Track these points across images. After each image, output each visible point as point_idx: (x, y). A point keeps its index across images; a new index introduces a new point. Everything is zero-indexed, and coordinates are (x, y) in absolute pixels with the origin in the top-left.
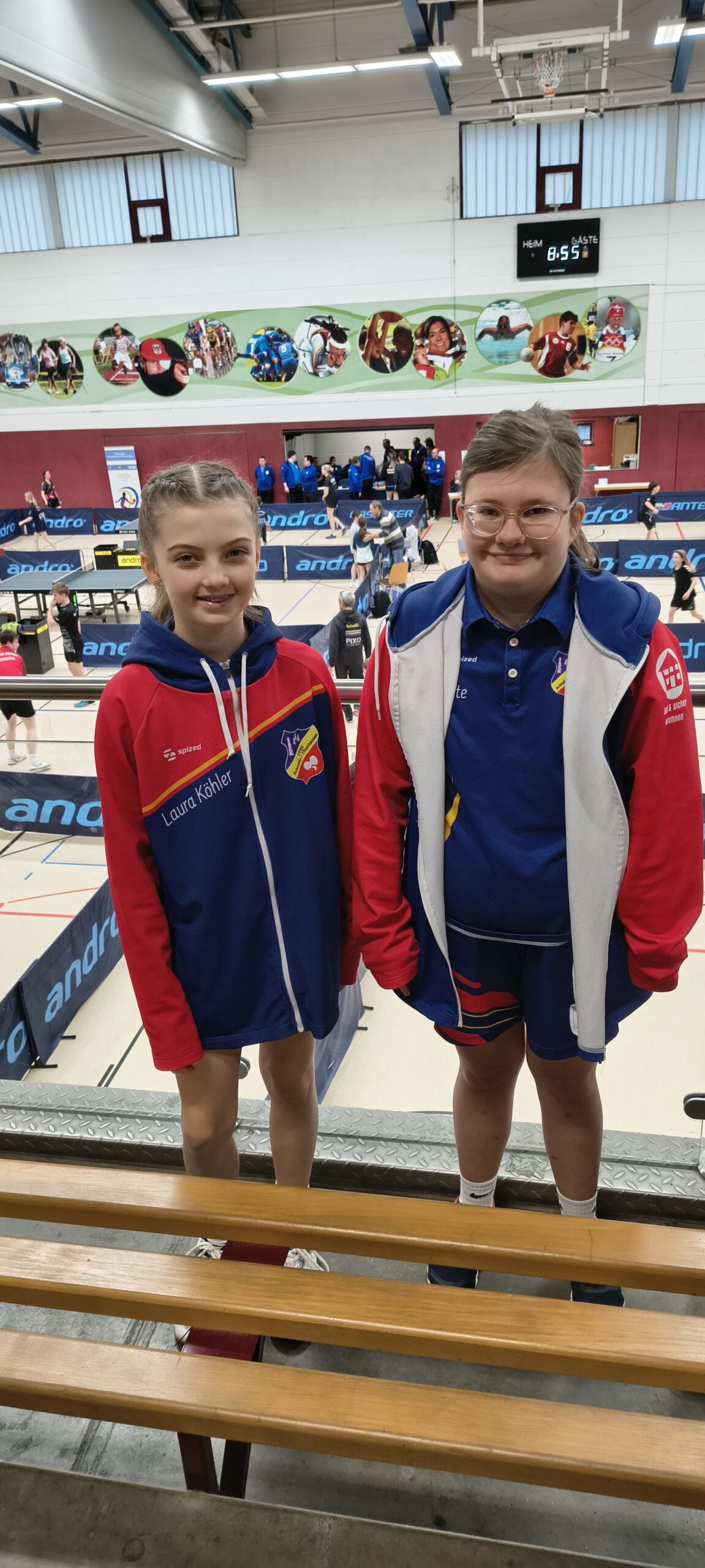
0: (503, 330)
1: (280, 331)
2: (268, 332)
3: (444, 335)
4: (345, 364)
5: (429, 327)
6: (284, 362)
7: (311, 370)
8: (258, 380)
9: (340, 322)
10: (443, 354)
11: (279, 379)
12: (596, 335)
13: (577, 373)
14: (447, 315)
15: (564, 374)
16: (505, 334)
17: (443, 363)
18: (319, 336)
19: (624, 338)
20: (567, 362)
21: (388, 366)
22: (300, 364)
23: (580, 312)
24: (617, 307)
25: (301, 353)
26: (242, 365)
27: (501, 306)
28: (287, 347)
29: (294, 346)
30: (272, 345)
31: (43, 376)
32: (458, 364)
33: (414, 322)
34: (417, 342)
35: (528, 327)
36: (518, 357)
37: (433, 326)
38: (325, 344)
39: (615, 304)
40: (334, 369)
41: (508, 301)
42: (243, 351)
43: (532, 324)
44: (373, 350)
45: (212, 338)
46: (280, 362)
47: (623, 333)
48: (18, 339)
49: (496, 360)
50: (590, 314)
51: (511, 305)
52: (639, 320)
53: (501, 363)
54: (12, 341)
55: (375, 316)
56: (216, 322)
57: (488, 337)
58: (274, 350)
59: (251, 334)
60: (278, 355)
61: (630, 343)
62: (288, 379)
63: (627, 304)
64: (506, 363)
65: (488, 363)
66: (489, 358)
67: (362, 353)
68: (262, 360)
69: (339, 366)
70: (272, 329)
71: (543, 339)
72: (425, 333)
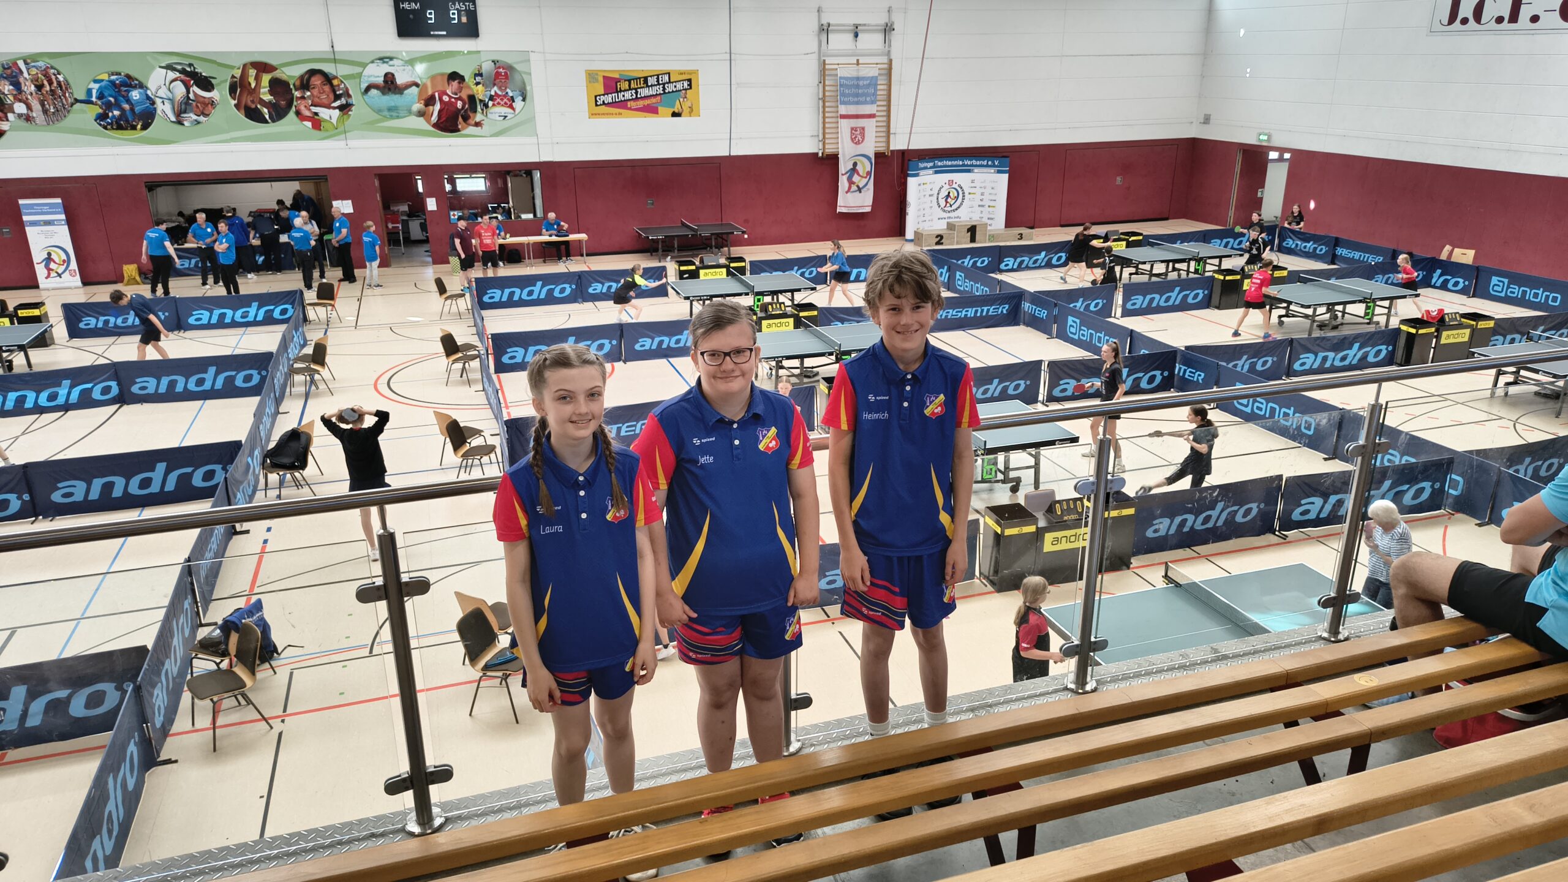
0: (389, 85)
1: (128, 76)
4: (216, 114)
5: (308, 80)
7: (173, 119)
8: (105, 128)
9: (203, 70)
10: (329, 107)
11: (134, 128)
12: (486, 95)
13: (471, 130)
14: (328, 68)
15: (458, 130)
16: (392, 89)
17: (328, 115)
18: (179, 83)
19: (512, 99)
20: (460, 119)
21: (267, 117)
22: (159, 112)
23: (467, 73)
24: (502, 70)
25: (158, 101)
26: (84, 112)
27: (384, 62)
29: (149, 92)
32: (345, 117)
33: (292, 73)
35: (417, 85)
36: (410, 112)
37: (313, 79)
39: (499, 68)
41: (391, 59)
42: (82, 96)
43: (419, 82)
45: (37, 81)
47: (511, 94)
49: (386, 113)
51: (395, 62)
52: (524, 83)
53: (392, 118)
56: (40, 64)
57: (374, 92)
59: (92, 78)
60: (128, 101)
61: (518, 104)
62: (145, 127)
63: (510, 68)
64: (398, 117)
65: (377, 117)
67: (234, 102)
68: (109, 106)
69: (208, 115)
70: (118, 74)
71: (433, 96)
72: (305, 83)
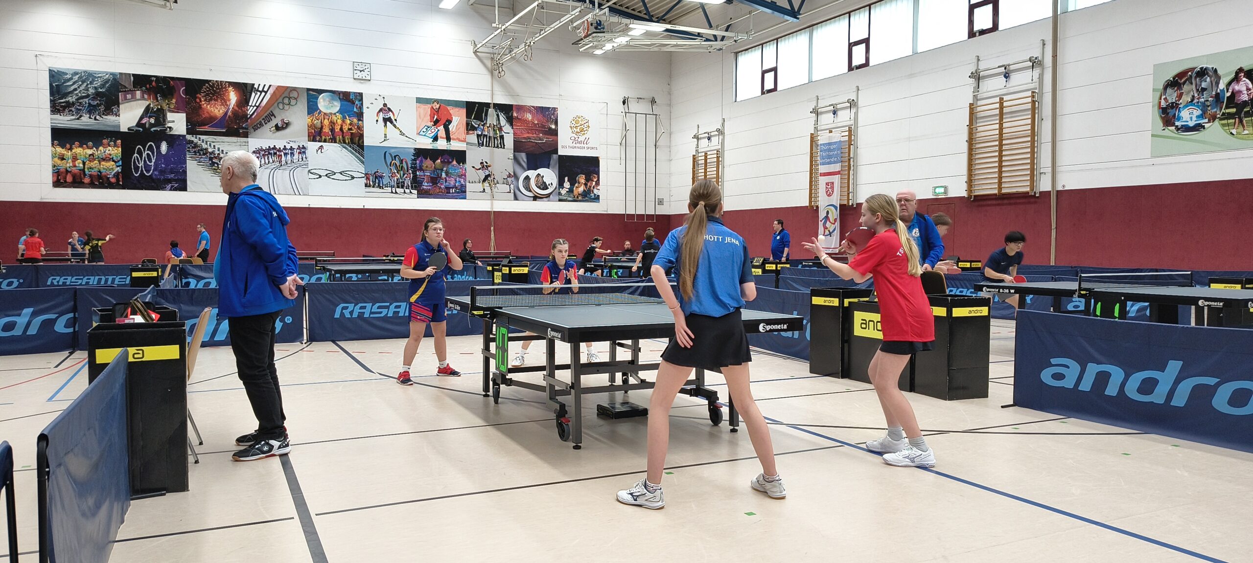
31: (1228, 113)
48: (1202, 73)
54: (1194, 75)
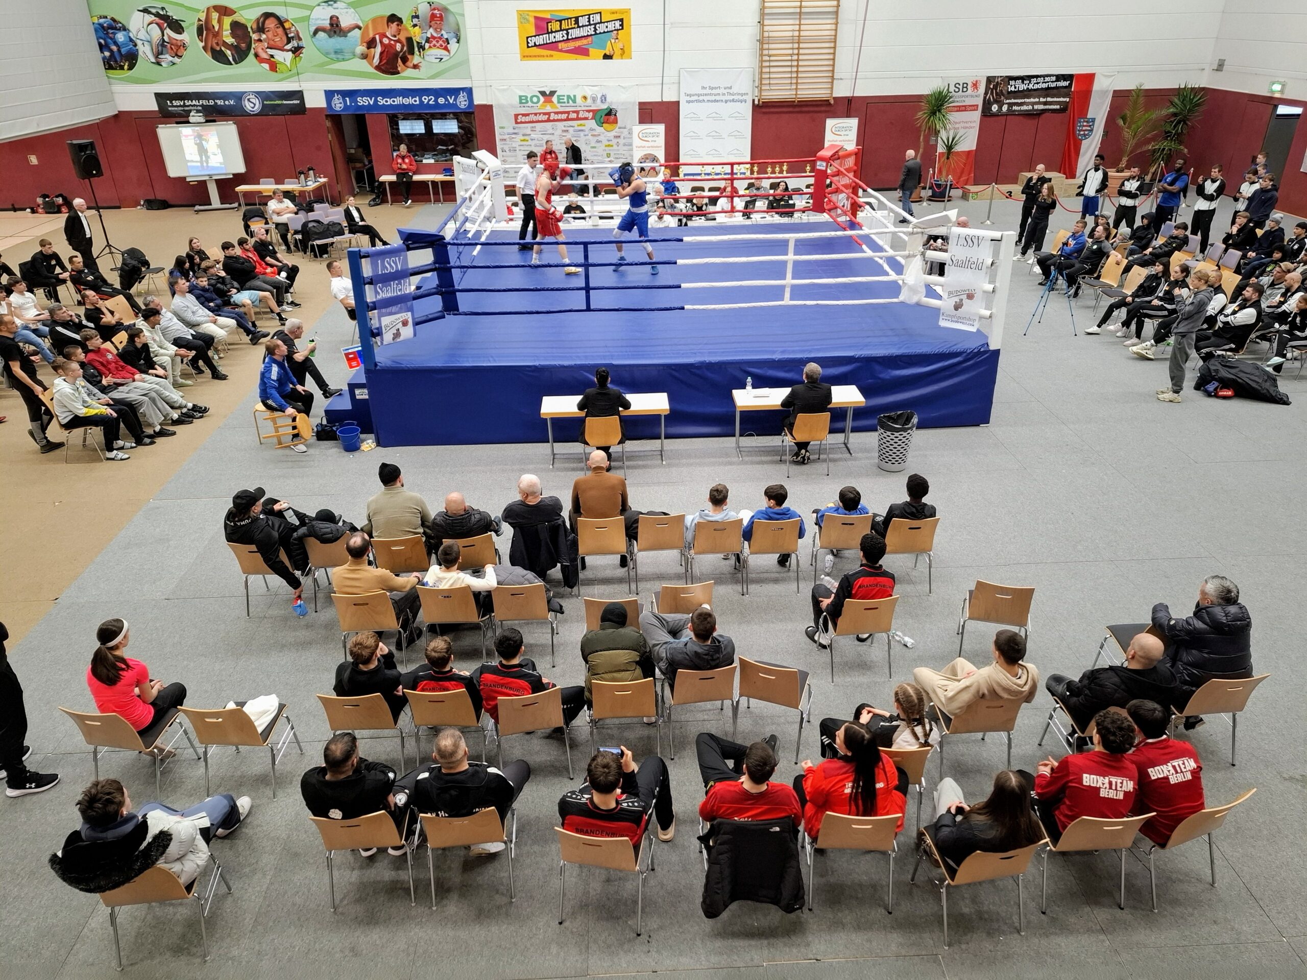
2: (102, 21)
3: (280, 31)
4: (187, 56)
5: (264, 23)
6: (123, 51)
13: (410, 72)
17: (283, 57)
24: (436, 12)
27: (329, 5)
28: (124, 36)
30: (108, 33)
32: (297, 59)
34: (254, 36)
38: (163, 35)
40: (176, 60)
41: (335, 2)
44: (213, 42)
46: (119, 51)
50: (413, 17)
51: (338, 4)
55: (208, 9)
58: (111, 38)
63: (444, 9)
65: (326, 59)
66: (326, 54)
67: (201, 44)
69: (180, 57)
70: (106, 17)
71: (374, 40)
